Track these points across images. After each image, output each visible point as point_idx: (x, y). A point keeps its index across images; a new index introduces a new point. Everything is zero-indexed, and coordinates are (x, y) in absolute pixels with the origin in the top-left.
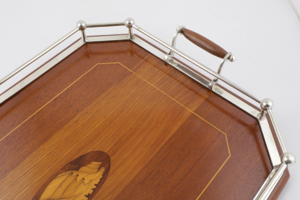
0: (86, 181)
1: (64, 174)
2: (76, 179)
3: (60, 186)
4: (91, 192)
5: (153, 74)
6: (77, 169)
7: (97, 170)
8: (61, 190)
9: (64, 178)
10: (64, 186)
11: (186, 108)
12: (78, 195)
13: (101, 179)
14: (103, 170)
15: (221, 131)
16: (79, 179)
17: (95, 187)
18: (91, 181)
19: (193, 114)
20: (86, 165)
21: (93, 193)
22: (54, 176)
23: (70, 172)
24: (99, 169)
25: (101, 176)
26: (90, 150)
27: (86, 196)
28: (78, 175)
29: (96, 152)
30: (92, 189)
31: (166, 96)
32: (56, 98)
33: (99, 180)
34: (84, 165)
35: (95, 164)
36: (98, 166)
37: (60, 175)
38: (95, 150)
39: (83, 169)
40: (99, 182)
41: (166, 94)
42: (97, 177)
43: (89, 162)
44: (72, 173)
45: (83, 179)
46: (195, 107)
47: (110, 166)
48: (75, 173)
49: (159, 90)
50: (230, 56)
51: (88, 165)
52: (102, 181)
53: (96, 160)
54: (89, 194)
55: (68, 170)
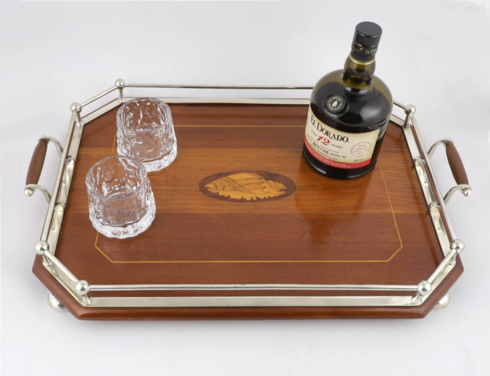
0: (265, 190)
1: (256, 175)
2: (260, 184)
3: (247, 179)
4: (262, 197)
5: (392, 164)
6: (267, 179)
7: (279, 190)
8: (244, 182)
9: (254, 177)
10: (249, 182)
11: (391, 206)
12: (252, 193)
13: (275, 197)
14: (283, 193)
15: (401, 241)
16: (263, 185)
17: (267, 197)
18: (269, 192)
19: (391, 214)
20: (275, 181)
21: (263, 199)
22: (248, 171)
23: (260, 177)
24: (281, 190)
25: (278, 195)
26: (286, 175)
27: (257, 197)
28: (263, 183)
29: (290, 179)
30: (265, 197)
31: (385, 186)
32: (297, 128)
33: (274, 196)
34: (274, 180)
35: (281, 186)
36: (282, 188)
37: (252, 174)
38: (290, 178)
39: (271, 182)
40: (273, 198)
41: (386, 185)
42: (274, 193)
43: (279, 182)
44: (261, 179)
45: (265, 187)
46: (400, 212)
47: (290, 194)
48: (263, 180)
49: (384, 179)
50: (466, 189)
51: (276, 183)
52: (275, 198)
53: (284, 184)
54: (259, 198)
55: (260, 175)
